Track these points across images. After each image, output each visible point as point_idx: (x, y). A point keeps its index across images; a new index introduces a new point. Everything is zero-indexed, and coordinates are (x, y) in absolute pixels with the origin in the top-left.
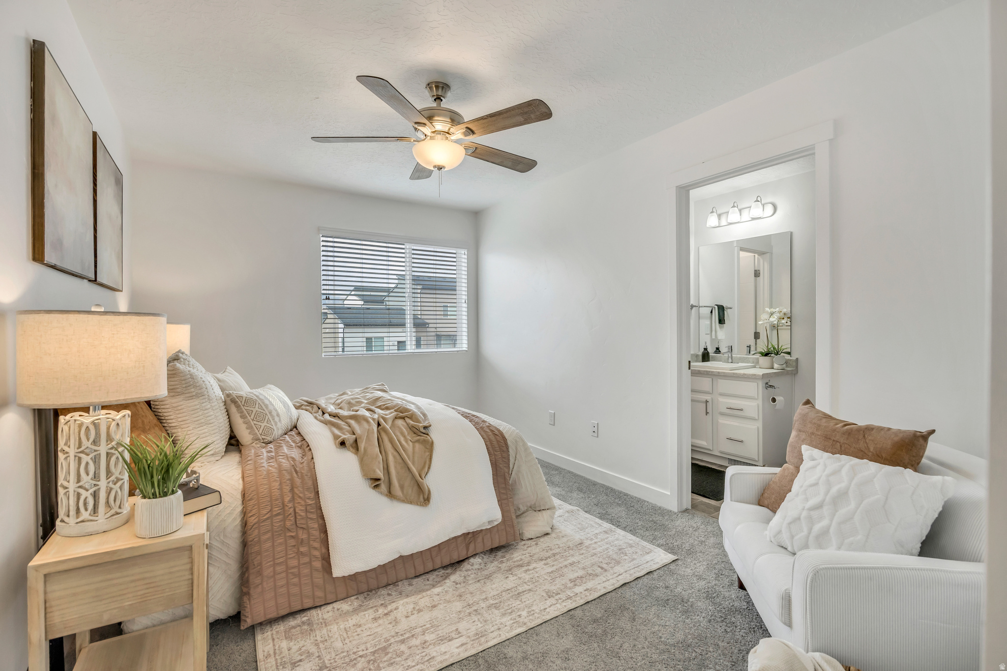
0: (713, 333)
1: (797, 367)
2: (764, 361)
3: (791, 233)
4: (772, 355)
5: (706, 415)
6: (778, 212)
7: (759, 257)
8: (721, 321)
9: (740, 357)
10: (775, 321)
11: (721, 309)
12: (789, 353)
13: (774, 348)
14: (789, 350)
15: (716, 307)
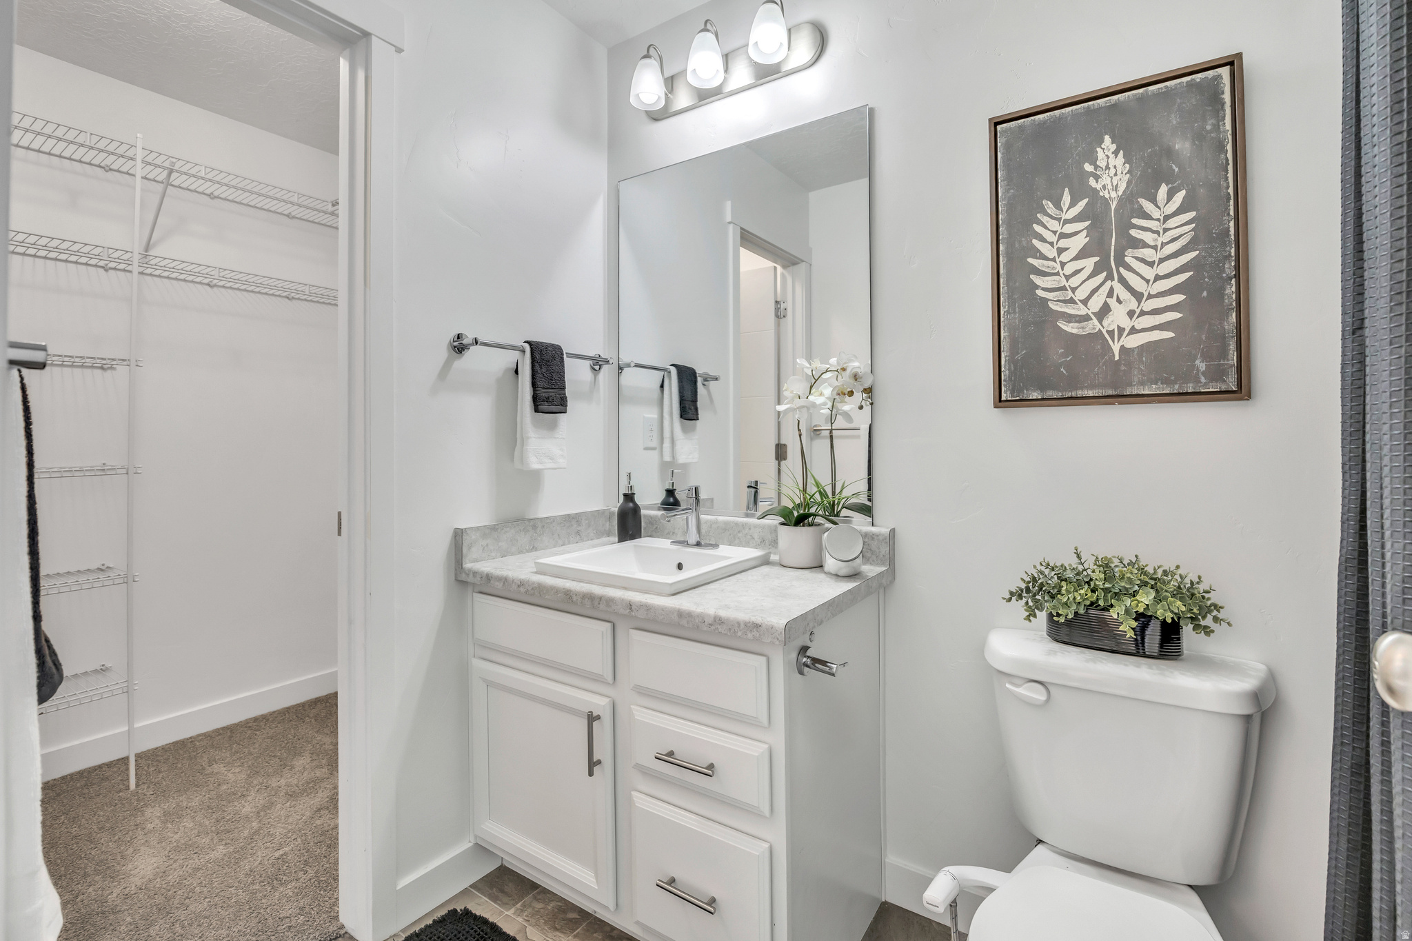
0: (667, 444)
1: (892, 561)
2: (795, 541)
3: (872, 111)
4: (818, 520)
5: (591, 774)
6: (833, 48)
7: (784, 272)
8: (688, 410)
9: (726, 523)
10: (825, 404)
11: (687, 377)
12: (866, 510)
13: (823, 494)
14: (863, 499)
15: (674, 371)
